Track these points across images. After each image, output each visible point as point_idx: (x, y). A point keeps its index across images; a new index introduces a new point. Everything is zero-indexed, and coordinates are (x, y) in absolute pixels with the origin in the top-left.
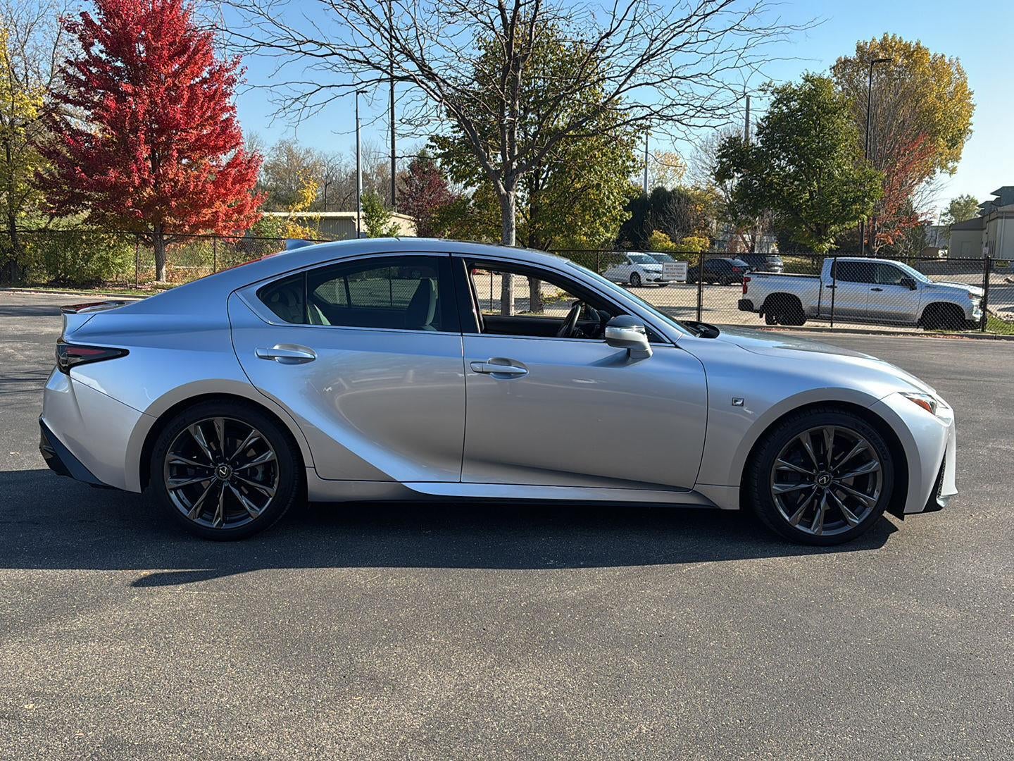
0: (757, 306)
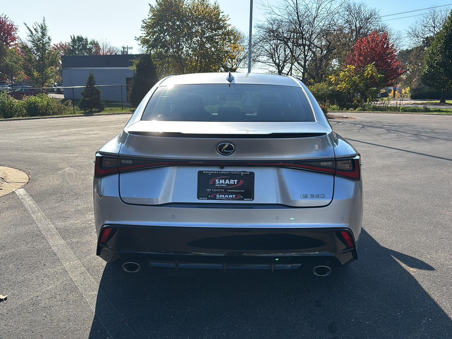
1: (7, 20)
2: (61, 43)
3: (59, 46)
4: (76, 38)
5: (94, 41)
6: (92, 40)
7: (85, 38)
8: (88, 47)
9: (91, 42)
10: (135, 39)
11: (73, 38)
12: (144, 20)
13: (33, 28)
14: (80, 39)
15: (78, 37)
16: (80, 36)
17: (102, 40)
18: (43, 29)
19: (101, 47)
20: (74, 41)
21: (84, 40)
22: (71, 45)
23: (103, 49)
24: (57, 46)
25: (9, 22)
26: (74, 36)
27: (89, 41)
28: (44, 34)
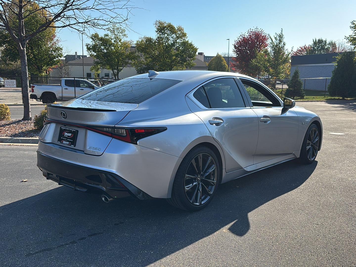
0: (39, 96)
1: (263, 33)
2: (305, 45)
3: (303, 48)
4: (317, 41)
5: (332, 42)
6: (330, 42)
7: (325, 40)
8: (326, 47)
9: (329, 43)
10: (345, 38)
11: (315, 41)
12: (353, 21)
13: (274, 37)
14: (320, 41)
15: (319, 40)
16: (321, 39)
17: (338, 40)
18: (281, 37)
19: (337, 46)
20: (315, 43)
21: (323, 42)
22: (312, 46)
23: (339, 48)
24: (302, 48)
25: (264, 34)
26: (316, 39)
27: (328, 42)
28: (280, 41)
